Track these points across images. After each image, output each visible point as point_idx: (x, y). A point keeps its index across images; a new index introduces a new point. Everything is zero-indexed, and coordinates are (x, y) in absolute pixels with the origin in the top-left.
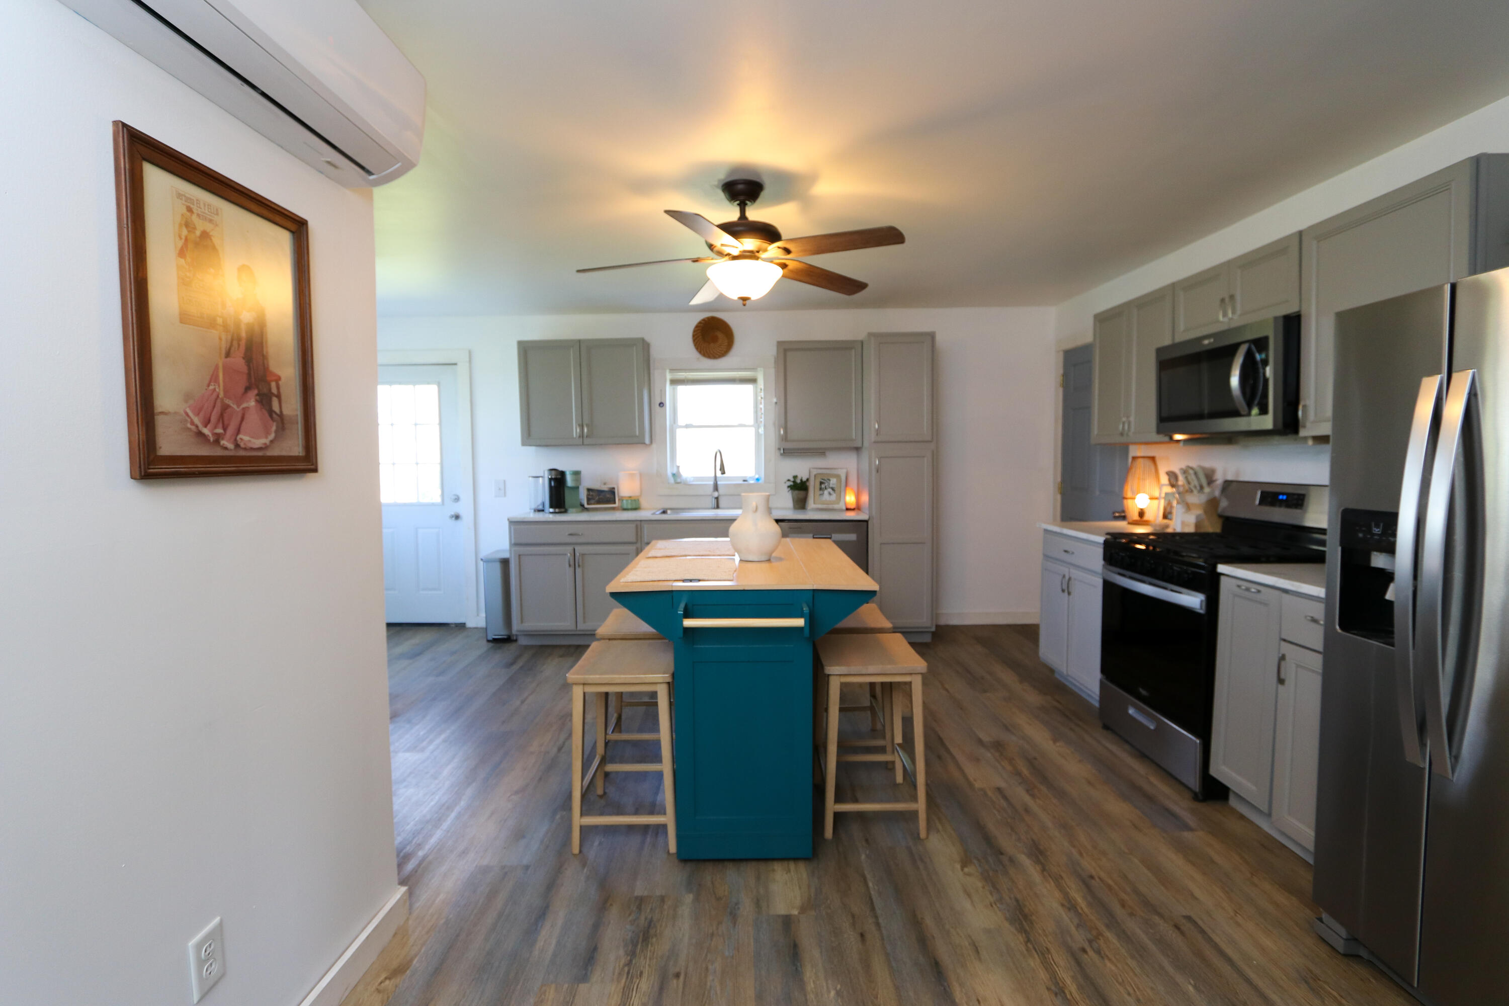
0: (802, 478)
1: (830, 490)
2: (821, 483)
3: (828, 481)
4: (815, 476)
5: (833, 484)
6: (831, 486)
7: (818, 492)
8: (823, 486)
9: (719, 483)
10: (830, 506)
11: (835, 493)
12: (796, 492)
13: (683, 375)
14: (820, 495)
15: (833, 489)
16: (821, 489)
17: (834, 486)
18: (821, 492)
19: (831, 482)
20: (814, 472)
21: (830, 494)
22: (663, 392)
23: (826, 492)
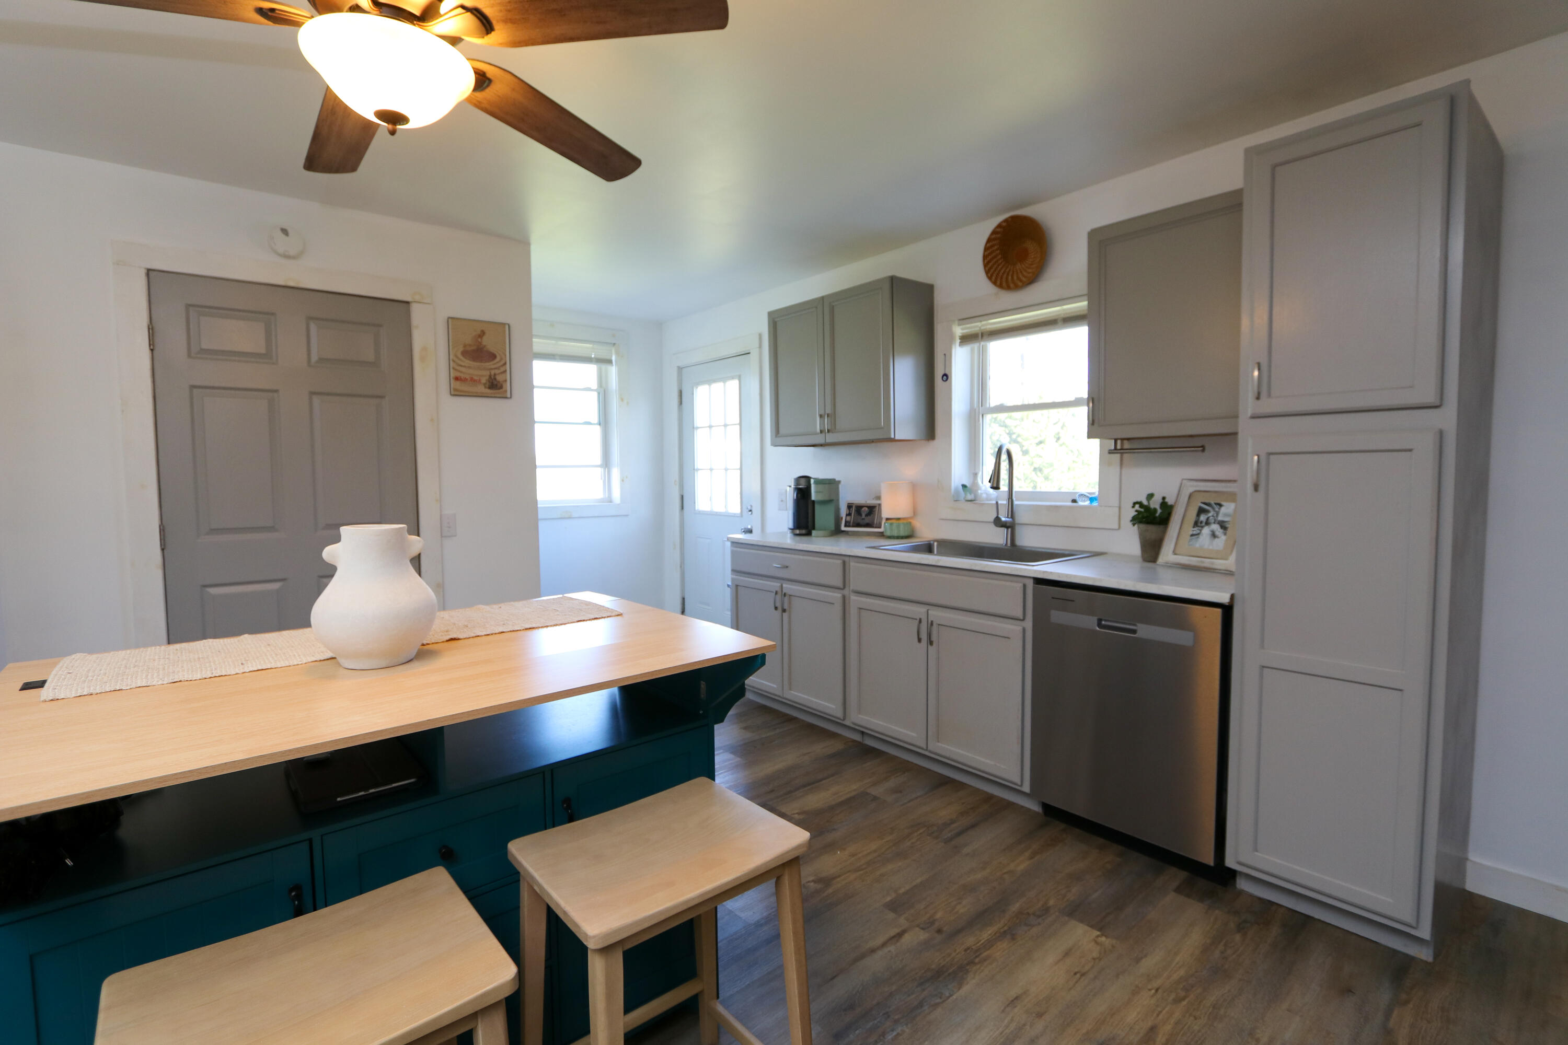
0: (1164, 498)
1: (1215, 527)
2: (1201, 511)
3: (1217, 508)
4: (1190, 496)
5: (1226, 515)
6: (1220, 518)
7: (1189, 529)
8: (1203, 518)
9: (1016, 503)
10: (1207, 563)
11: (1225, 534)
12: (1143, 526)
13: (977, 326)
14: (1192, 535)
15: (1223, 526)
16: (1196, 524)
17: (1226, 519)
18: (1196, 530)
19: (1223, 510)
20: (1190, 488)
21: (1214, 535)
22: (948, 358)
23: (1206, 531)
